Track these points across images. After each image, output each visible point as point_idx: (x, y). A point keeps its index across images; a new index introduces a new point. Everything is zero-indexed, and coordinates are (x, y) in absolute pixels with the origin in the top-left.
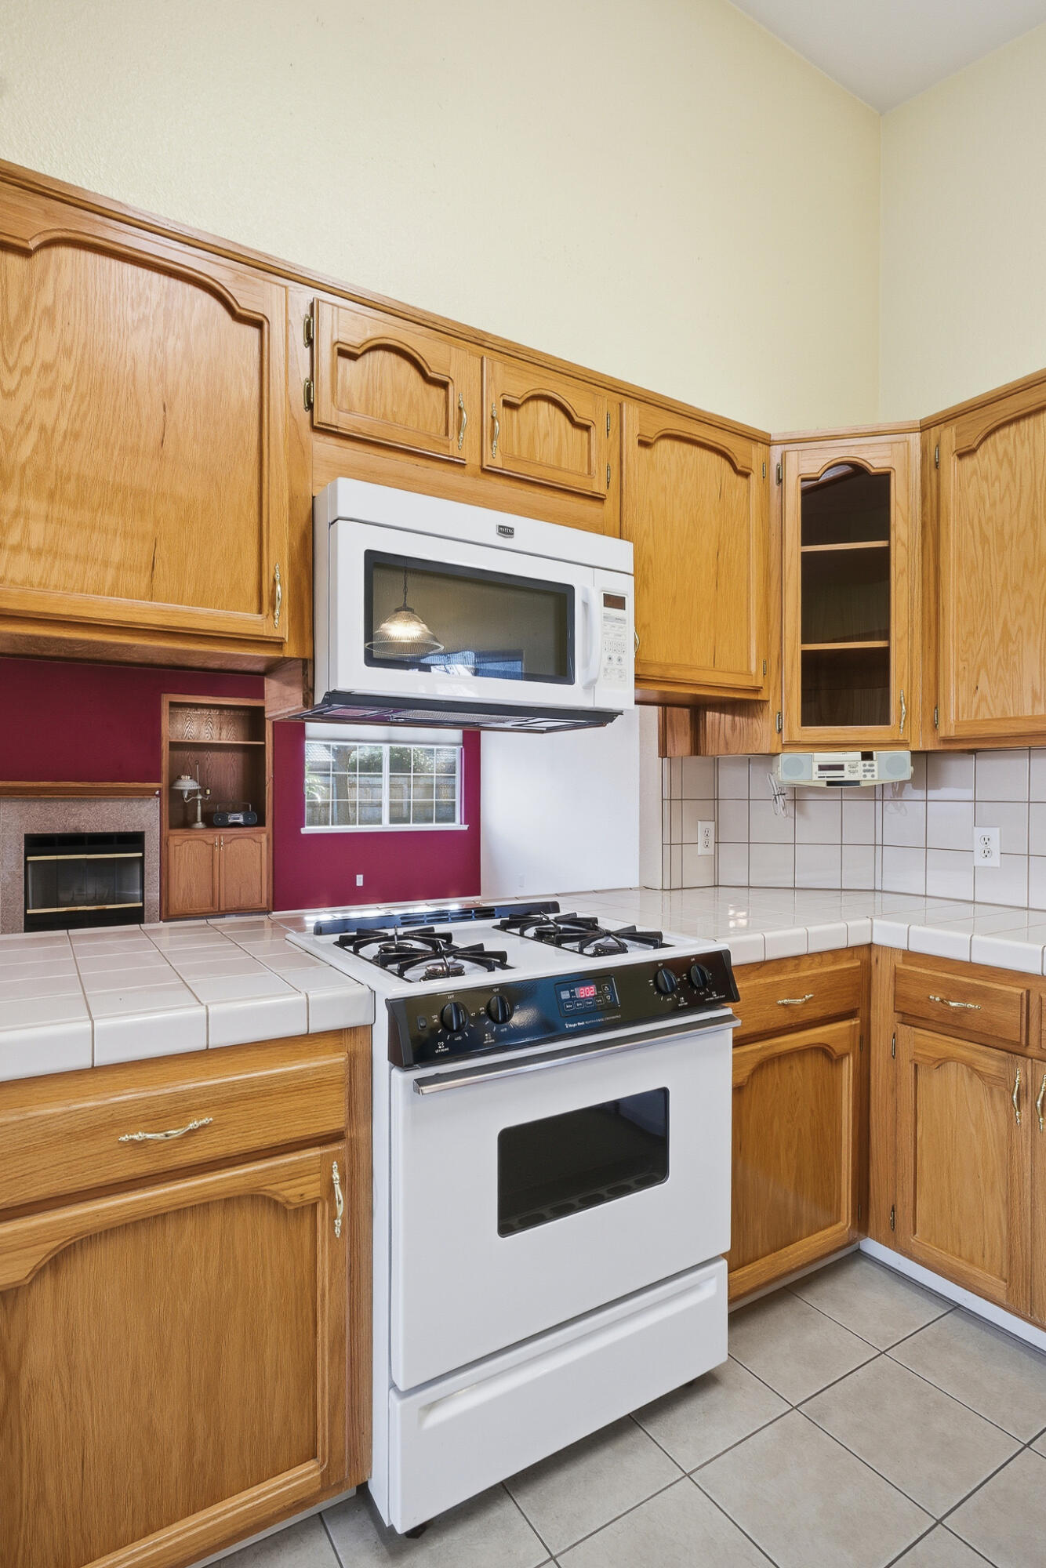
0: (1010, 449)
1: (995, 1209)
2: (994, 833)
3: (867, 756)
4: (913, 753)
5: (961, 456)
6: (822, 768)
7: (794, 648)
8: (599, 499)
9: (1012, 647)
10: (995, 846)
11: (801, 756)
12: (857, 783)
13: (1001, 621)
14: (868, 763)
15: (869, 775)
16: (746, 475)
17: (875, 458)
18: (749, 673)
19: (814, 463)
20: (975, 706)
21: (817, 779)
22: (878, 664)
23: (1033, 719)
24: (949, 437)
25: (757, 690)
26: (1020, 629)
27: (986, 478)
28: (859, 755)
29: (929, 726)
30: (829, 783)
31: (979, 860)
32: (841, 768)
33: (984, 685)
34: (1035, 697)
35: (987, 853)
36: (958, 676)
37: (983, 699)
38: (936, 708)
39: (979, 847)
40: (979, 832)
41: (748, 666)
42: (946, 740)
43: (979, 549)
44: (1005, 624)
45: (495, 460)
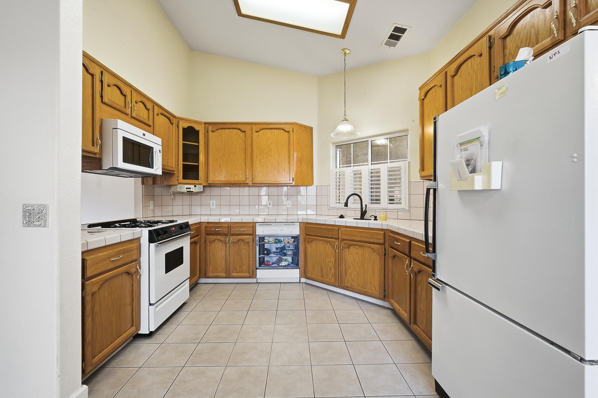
0: (221, 133)
1: (223, 263)
2: (214, 202)
3: (195, 186)
4: (203, 186)
5: (212, 132)
6: (186, 188)
7: (181, 163)
8: (150, 126)
9: (221, 168)
10: (214, 204)
11: (183, 185)
12: (193, 191)
13: (219, 163)
14: (195, 188)
15: (195, 190)
16: (172, 124)
17: (197, 127)
18: (173, 167)
19: (186, 125)
20: (214, 178)
21: (185, 190)
22: (197, 168)
23: (224, 181)
24: (210, 127)
25: (174, 171)
26: (222, 165)
27: (217, 137)
28: (194, 186)
29: (206, 181)
30: (187, 192)
31: (212, 207)
32: (190, 188)
33: (216, 174)
34: (225, 177)
35: (213, 205)
36: (212, 172)
37: (216, 176)
38: (207, 178)
39: (211, 204)
40: (211, 202)
41: (173, 166)
42: (209, 184)
43: (215, 150)
44: (220, 164)
45: (134, 115)
